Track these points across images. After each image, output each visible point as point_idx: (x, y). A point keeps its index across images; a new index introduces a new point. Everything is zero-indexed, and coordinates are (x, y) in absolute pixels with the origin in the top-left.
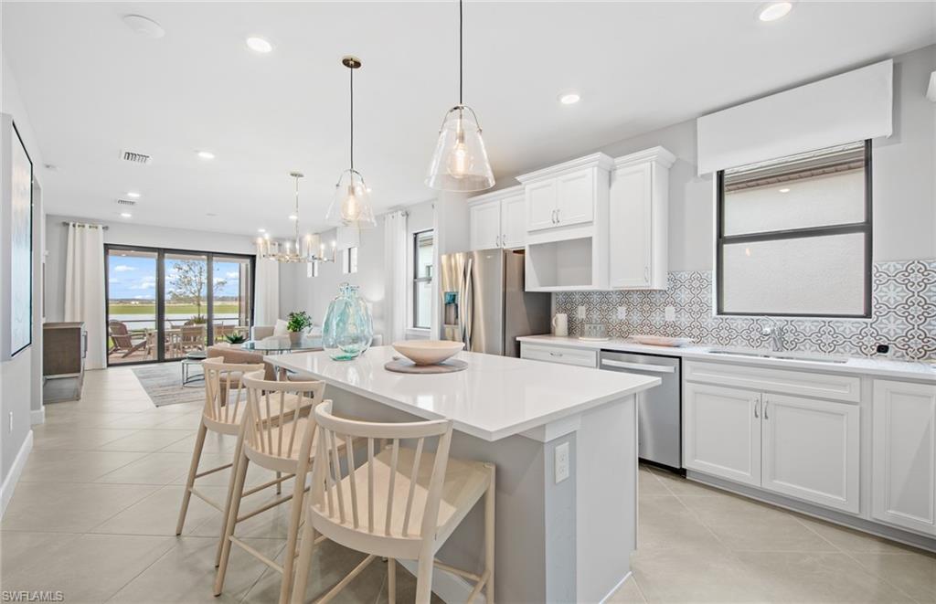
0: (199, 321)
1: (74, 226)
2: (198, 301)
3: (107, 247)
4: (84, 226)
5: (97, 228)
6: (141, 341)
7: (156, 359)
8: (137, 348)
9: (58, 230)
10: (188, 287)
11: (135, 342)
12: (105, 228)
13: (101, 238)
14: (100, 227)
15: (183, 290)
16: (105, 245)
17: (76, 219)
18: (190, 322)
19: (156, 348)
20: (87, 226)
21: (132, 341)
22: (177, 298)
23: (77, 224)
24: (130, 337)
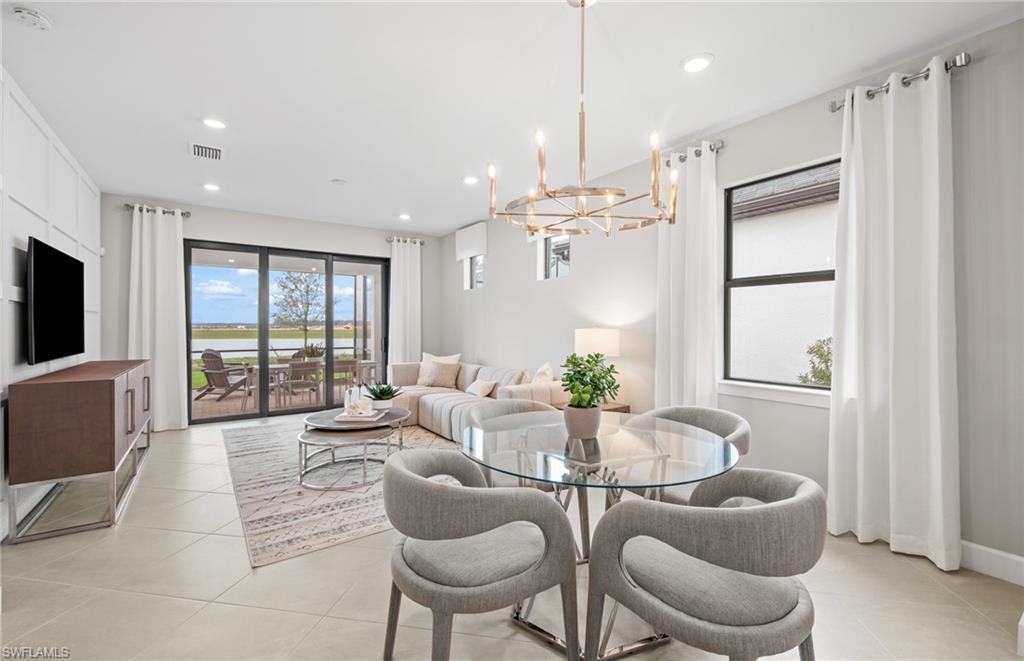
0: (312, 352)
1: (141, 210)
2: (305, 326)
3: (189, 244)
4: (155, 211)
5: (173, 213)
6: (239, 378)
7: (257, 411)
8: (236, 387)
9: (117, 218)
10: (294, 309)
11: (234, 379)
12: (185, 215)
13: (180, 231)
14: (178, 212)
15: (289, 312)
16: (186, 241)
17: (143, 199)
18: (300, 354)
19: (258, 392)
20: (159, 210)
21: (228, 378)
22: (282, 322)
23: (145, 208)
24: (227, 374)
